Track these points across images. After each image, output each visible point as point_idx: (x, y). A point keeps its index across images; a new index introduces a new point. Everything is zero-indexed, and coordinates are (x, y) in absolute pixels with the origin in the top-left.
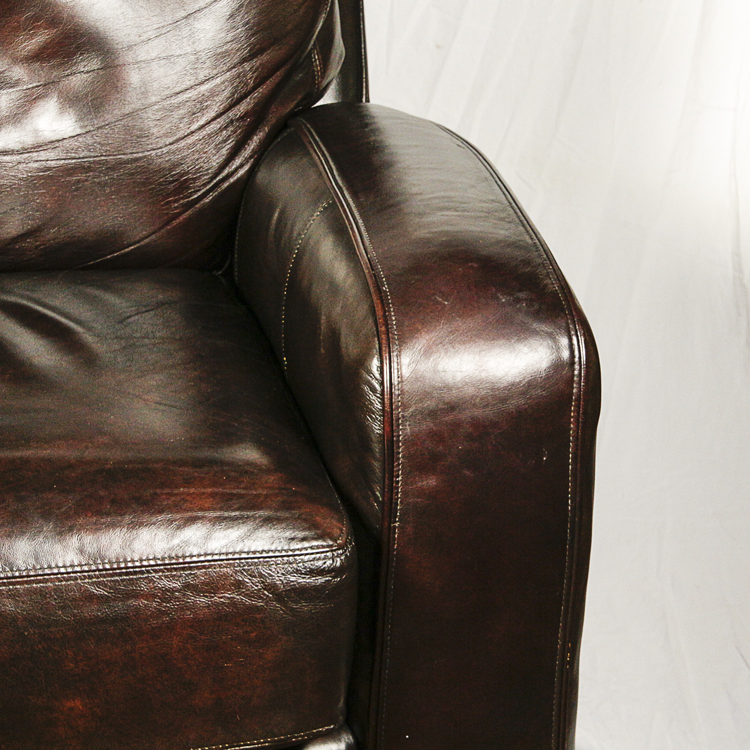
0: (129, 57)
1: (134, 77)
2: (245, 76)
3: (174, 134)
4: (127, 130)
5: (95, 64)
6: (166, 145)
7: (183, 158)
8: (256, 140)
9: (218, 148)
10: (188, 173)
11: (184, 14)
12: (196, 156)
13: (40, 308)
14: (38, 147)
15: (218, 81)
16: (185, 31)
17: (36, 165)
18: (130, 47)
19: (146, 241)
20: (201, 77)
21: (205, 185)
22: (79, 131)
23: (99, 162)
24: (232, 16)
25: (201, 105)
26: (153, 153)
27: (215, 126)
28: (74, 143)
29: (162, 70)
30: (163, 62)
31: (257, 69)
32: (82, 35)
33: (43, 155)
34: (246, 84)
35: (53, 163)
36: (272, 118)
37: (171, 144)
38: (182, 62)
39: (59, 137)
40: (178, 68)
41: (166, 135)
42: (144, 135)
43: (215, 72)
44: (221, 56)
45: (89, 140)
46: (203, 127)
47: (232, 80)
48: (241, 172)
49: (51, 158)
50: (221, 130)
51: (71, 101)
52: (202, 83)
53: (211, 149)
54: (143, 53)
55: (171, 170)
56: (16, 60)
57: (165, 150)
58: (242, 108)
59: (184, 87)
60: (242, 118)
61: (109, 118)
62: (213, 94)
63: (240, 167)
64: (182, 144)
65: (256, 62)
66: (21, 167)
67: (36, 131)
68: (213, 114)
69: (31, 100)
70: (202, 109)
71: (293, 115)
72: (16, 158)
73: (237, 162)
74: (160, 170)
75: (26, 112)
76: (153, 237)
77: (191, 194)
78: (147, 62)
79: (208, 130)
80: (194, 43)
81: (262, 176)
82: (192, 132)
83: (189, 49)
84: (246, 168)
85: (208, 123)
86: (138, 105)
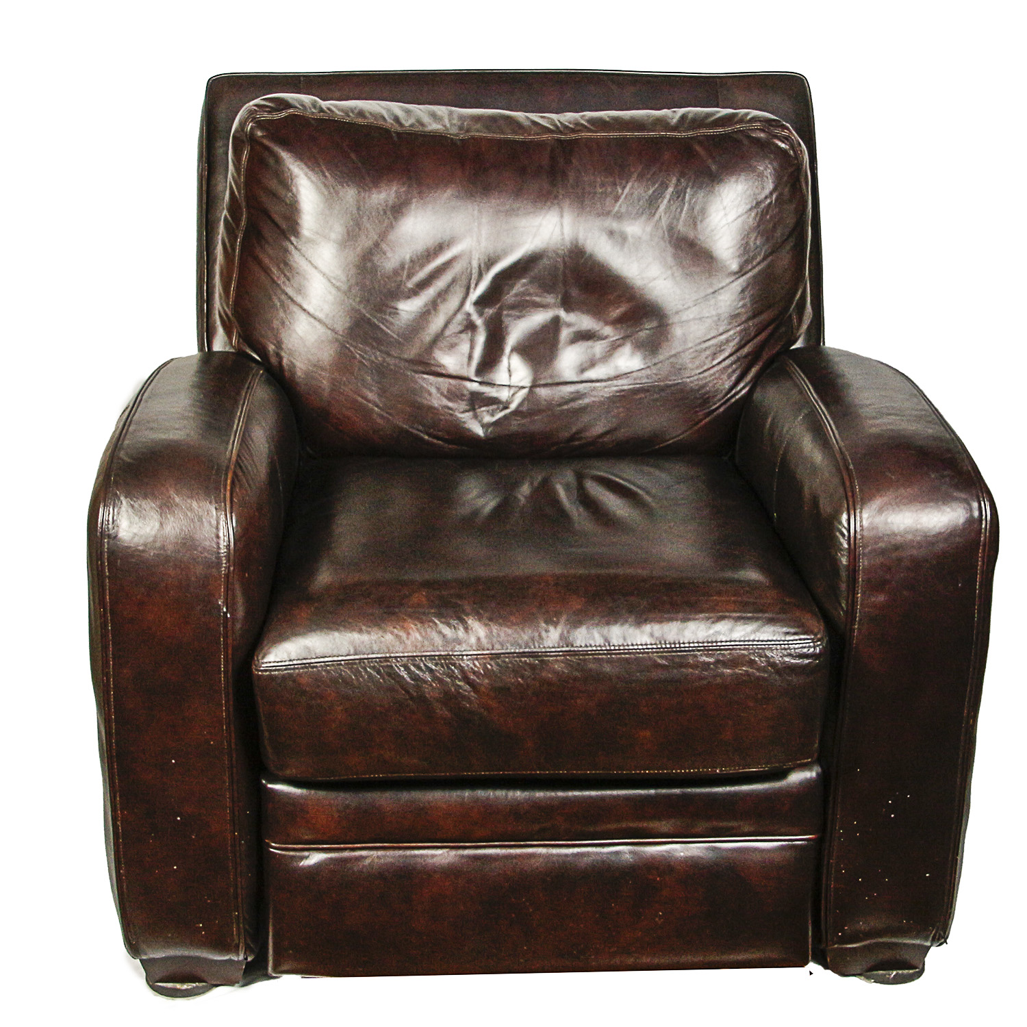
0: (675, 319)
1: (678, 331)
2: (749, 329)
3: (702, 367)
4: (673, 365)
5: (655, 324)
6: (696, 375)
7: (706, 383)
8: (754, 371)
9: (729, 377)
10: (709, 392)
11: (711, 290)
12: (715, 382)
13: (617, 480)
14: (617, 377)
15: (731, 332)
16: (712, 302)
17: (615, 389)
18: (677, 313)
19: (681, 437)
20: (721, 330)
21: (720, 400)
22: (642, 367)
23: (654, 386)
24: (743, 291)
25: (720, 348)
26: (688, 380)
27: (728, 362)
28: (639, 374)
29: (696, 327)
30: (696, 322)
31: (756, 325)
32: (649, 306)
33: (620, 382)
34: (750, 335)
35: (626, 387)
36: (765, 356)
37: (700, 374)
38: (709, 321)
39: (629, 371)
40: (707, 325)
41: (697, 368)
42: (681, 369)
43: (730, 327)
44: (734, 317)
45: (649, 372)
46: (719, 363)
47: (741, 331)
48: (743, 392)
49: (625, 384)
50: (732, 364)
51: (639, 346)
52: (721, 334)
53: (725, 377)
54: (684, 317)
55: (699, 390)
56: (607, 323)
57: (696, 378)
58: (746, 350)
59: (709, 337)
60: (746, 356)
61: (661, 357)
62: (728, 341)
63: (743, 390)
64: (706, 374)
65: (756, 320)
66: (606, 390)
67: (616, 367)
68: (727, 354)
69: (614, 347)
70: (721, 351)
71: (778, 354)
72: (604, 384)
73: (742, 385)
74: (692, 390)
75: (611, 355)
76: (685, 435)
77: (711, 406)
78: (688, 321)
79: (724, 364)
80: (717, 309)
81: (757, 395)
82: (713, 366)
83: (714, 313)
84: (747, 389)
85: (724, 360)
86: (680, 349)
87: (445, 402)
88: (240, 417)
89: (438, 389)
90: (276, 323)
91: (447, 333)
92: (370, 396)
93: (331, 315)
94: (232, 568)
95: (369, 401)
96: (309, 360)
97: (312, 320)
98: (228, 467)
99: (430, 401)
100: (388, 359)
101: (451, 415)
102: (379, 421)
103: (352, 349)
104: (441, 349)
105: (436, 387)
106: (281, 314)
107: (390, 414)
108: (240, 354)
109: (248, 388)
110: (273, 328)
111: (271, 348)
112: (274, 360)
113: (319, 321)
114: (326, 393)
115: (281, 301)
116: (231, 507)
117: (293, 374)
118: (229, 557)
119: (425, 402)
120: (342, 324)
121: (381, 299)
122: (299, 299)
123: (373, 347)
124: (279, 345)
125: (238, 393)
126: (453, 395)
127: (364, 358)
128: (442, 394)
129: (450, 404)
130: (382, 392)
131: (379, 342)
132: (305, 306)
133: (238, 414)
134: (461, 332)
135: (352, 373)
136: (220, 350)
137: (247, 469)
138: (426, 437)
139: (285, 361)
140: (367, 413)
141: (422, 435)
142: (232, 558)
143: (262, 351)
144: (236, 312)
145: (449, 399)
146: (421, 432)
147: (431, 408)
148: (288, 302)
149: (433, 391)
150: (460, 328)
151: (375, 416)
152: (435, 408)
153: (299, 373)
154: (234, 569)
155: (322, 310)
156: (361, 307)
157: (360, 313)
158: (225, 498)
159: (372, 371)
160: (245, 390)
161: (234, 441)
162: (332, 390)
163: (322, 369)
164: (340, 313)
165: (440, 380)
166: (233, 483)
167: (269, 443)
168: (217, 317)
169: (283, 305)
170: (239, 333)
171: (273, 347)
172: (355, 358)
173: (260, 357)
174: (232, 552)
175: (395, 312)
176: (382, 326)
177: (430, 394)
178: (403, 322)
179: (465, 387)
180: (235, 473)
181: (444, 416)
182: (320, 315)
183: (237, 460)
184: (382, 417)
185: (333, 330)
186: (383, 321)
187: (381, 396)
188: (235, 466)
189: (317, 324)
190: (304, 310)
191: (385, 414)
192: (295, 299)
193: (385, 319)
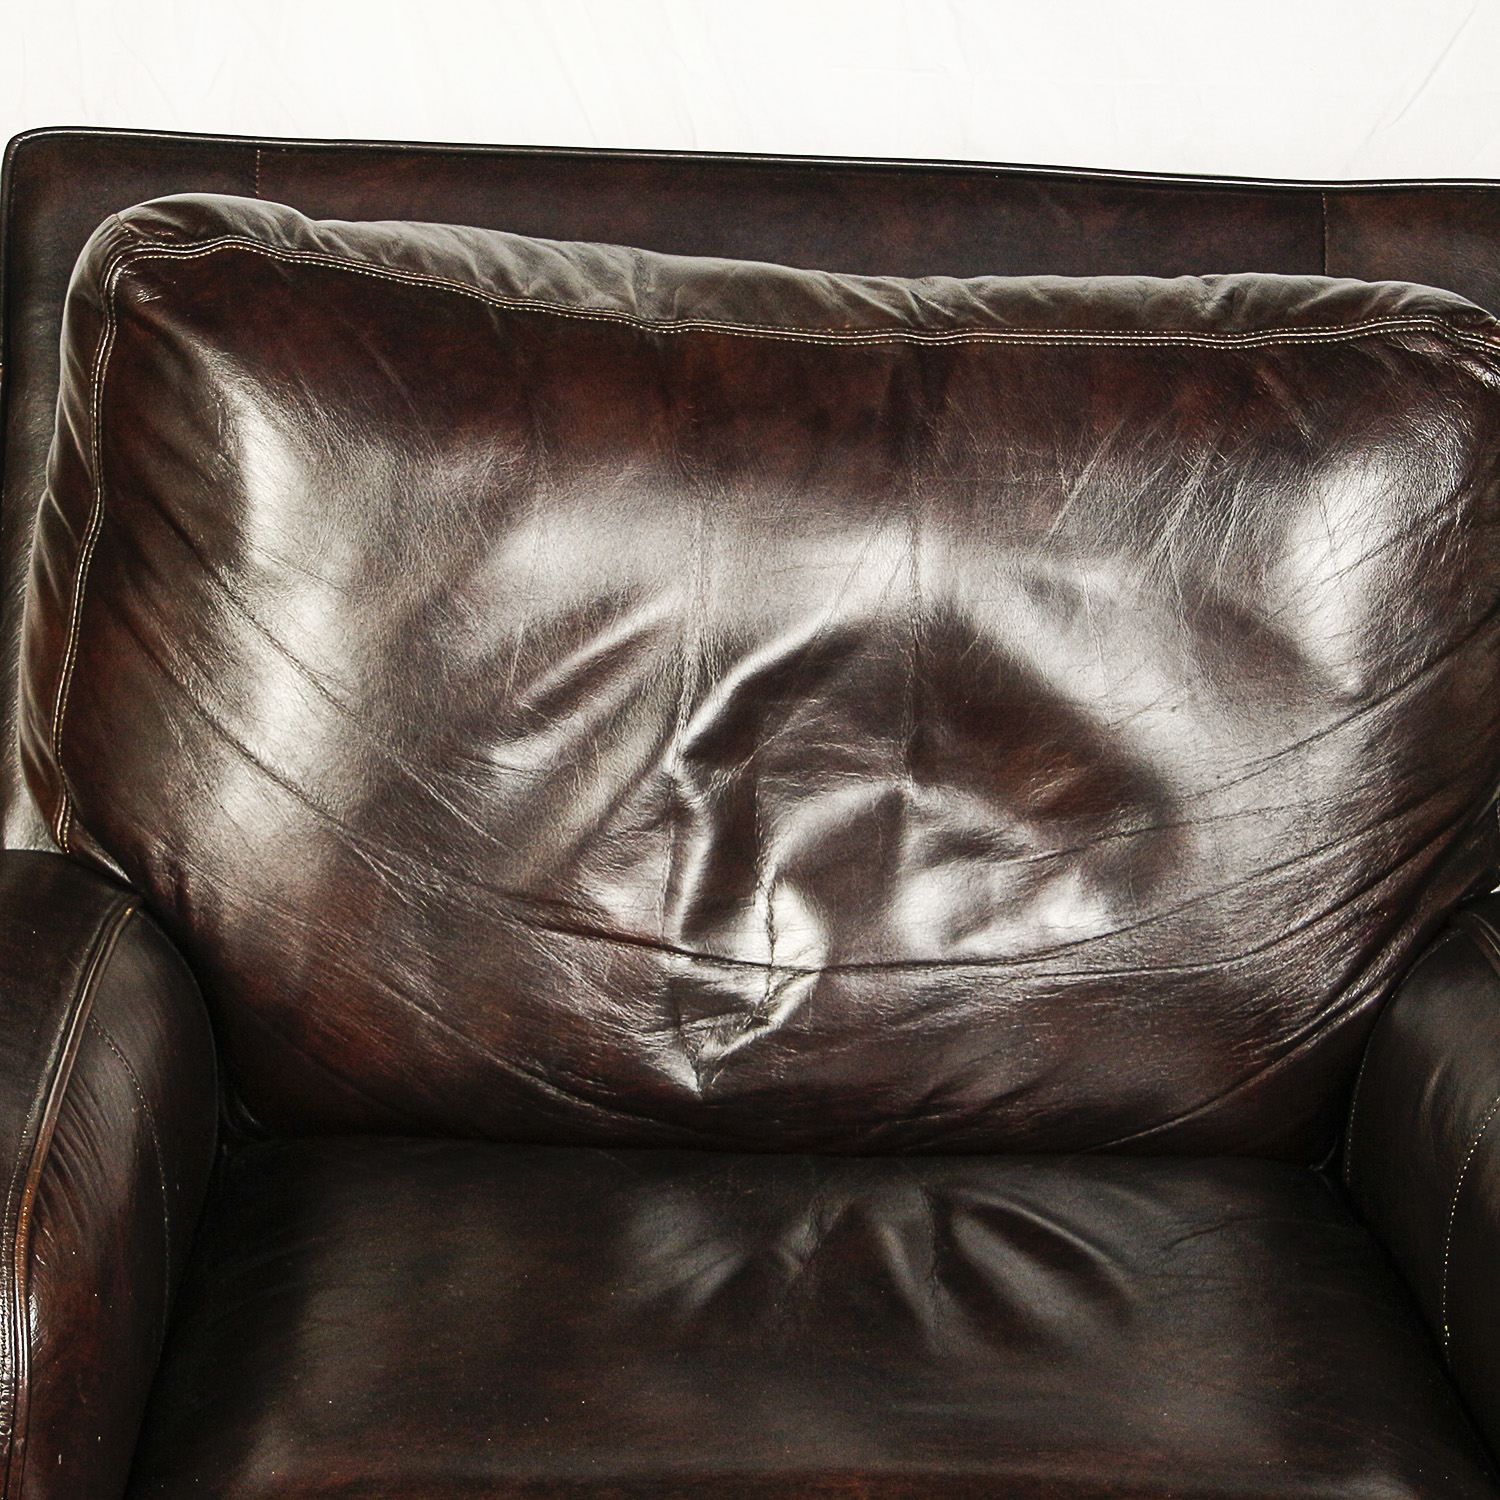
0: (1198, 811)
1: (1203, 843)
2: (1384, 842)
3: (1260, 936)
4: (1186, 928)
5: (1143, 822)
6: (1248, 954)
7: (1274, 975)
8: (1395, 948)
9: (1332, 960)
10: (1279, 999)
11: (1292, 742)
12: (1296, 973)
13: (1038, 1219)
14: (1044, 953)
15: (1340, 849)
16: (1293, 770)
17: (1039, 982)
18: (1201, 795)
19: (1206, 1109)
20: (1313, 843)
21: (1306, 1020)
22: (1109, 929)
23: (1137, 980)
24: (1370, 746)
25: (1309, 888)
26: (1226, 966)
27: (1329, 924)
28: (1102, 948)
29: (1249, 831)
30: (1252, 819)
31: (1405, 832)
32: (1129, 776)
33: (1051, 966)
34: (1386, 856)
35: (1065, 980)
36: (1424, 914)
37: (1255, 952)
38: (1284, 818)
39: (1078, 937)
40: (1277, 829)
41: (1249, 937)
42: (1213, 935)
43: (1336, 835)
44: (1346, 810)
45: (1126, 944)
46: (1308, 925)
47: (1365, 846)
48: (1368, 1001)
49: (1062, 971)
50: (1339, 930)
51: (1105, 878)
52: (1313, 853)
53: (1321, 961)
54: (1220, 805)
55: (1252, 994)
56: (1023, 815)
57: (1245, 961)
58: (1376, 895)
59: (1283, 859)
60: (1375, 911)
61: (1158, 907)
62: (1329, 871)
63: (1365, 994)
64: (1273, 952)
65: (1405, 821)
66: (1015, 984)
67: (1043, 928)
68: (1327, 904)
69: (1039, 879)
70: (1309, 897)
71: (1460, 907)
72: (1008, 970)
73: (1363, 983)
74: (1235, 994)
75: (1030, 897)
76: (1216, 1103)
77: (1283, 1036)
78: (1228, 818)
79: (1318, 929)
80: (1305, 788)
81: (1402, 1009)
82: (1292, 934)
83: (1296, 798)
84: (1377, 994)
85: (1319, 918)
86: (1208, 887)
87: (604, 1002)
88: (66, 1034)
89: (587, 970)
90: (172, 788)
91: (617, 827)
92: (412, 980)
93: (316, 771)
94: (19, 1442)
95: (408, 994)
96: (255, 884)
97: (268, 783)
98: (25, 1170)
99: (567, 1000)
100: (462, 891)
101: (619, 1036)
102: (437, 1047)
103: (367, 858)
104: (597, 868)
105: (583, 965)
106: (190, 764)
107: (461, 1030)
108: (73, 861)
109: (91, 957)
110: (165, 799)
111: (158, 848)
112: (163, 880)
113: (287, 785)
114: (296, 973)
115: (184, 726)
116: (28, 1279)
117: (212, 917)
118: (14, 1411)
119: (550, 1001)
120: (343, 795)
121: (448, 736)
122: (235, 727)
123: (424, 858)
124: (178, 842)
125: (65, 970)
126: (627, 987)
127: (400, 885)
128: (597, 982)
129: (617, 1009)
130: (444, 974)
131: (440, 844)
132: (251, 747)
133: (62, 1028)
134: (650, 826)
135: (368, 925)
136: (22, 847)
137: (80, 1180)
138: (552, 1091)
139: (193, 884)
140: (399, 1024)
141: (541, 1084)
142: (22, 1412)
143: (133, 855)
144: (67, 755)
145: (615, 997)
146: (540, 1076)
147: (568, 1018)
148: (207, 734)
149: (576, 974)
150: (647, 816)
151: (423, 1033)
152: (578, 1018)
153: (228, 918)
154: (25, 1446)
155: (294, 756)
156: (395, 755)
157: (394, 769)
158: (11, 1255)
159: (418, 918)
160: (83, 962)
161: (45, 1101)
162: (315, 961)
163: (289, 907)
164: (341, 769)
165: (595, 945)
166: (36, 1212)
167: (139, 1103)
168: (18, 759)
169: (191, 739)
170: (73, 805)
171: (163, 847)
172: (377, 882)
173: (126, 872)
174: (23, 1399)
175: (484, 770)
176: (447, 803)
177: (566, 979)
178: (503, 794)
179: (658, 967)
180: (42, 1185)
181: (599, 1037)
182: (291, 772)
183: (50, 1153)
184: (440, 1035)
185: (322, 811)
186: (457, 793)
187: (439, 982)
188: (44, 1169)
189: (278, 791)
190: (249, 756)
191: (450, 1031)
192: (225, 726)
193: (459, 788)
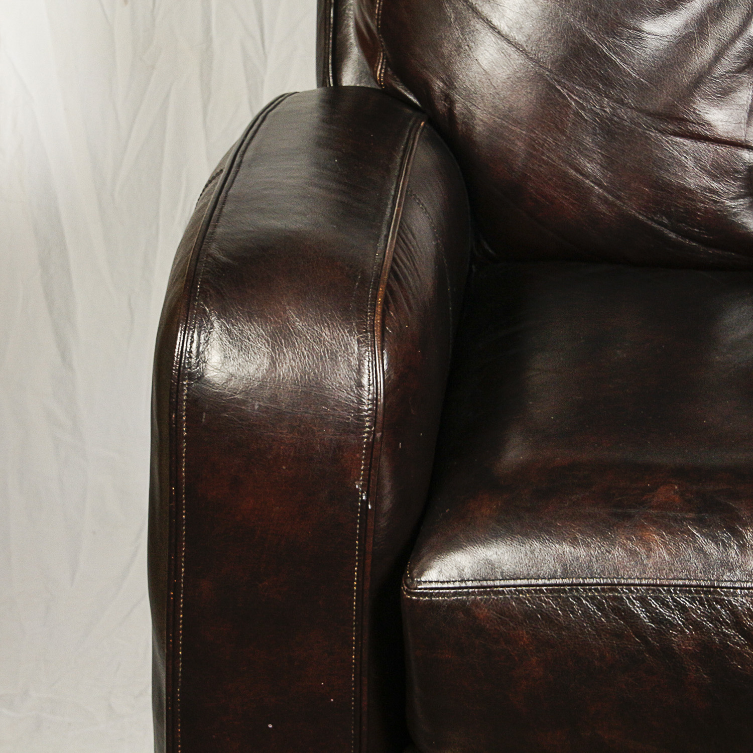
87: (707, 181)
88: (395, 197)
89: (697, 160)
90: (447, 48)
91: (719, 70)
92: (589, 167)
93: (534, 37)
94: (379, 435)
95: (586, 176)
96: (495, 107)
97: (505, 45)
98: (378, 277)
99: (683, 179)
100: (621, 112)
101: (716, 202)
102: (603, 208)
103: (564, 92)
104: (705, 97)
105: (695, 158)
106: (457, 33)
107: (618, 197)
108: (387, 93)
109: (405, 151)
110: (443, 54)
111: (438, 85)
112: (441, 106)
113: (516, 46)
114: (519, 162)
115: (455, 9)
116: (382, 340)
117: (469, 127)
118: (376, 417)
119: (674, 180)
120: (549, 53)
121: (616, 14)
122: (485, 9)
123: (598, 91)
124: (450, 82)
125: (391, 159)
126: (720, 171)
127: (583, 108)
128: (703, 169)
129: (715, 185)
130: (609, 163)
131: (608, 82)
132: (495, 22)
133: (393, 193)
134: (740, 70)
135: (563, 133)
136: (353, 85)
137: (409, 284)
138: (673, 235)
139: (459, 108)
140: (580, 193)
141: (666, 231)
142: (380, 417)
143: (423, 89)
144: (384, 28)
145: (714, 177)
146: (665, 226)
147: (684, 191)
148: (469, 14)
149: (690, 163)
150: (739, 63)
151: (595, 200)
152: (690, 191)
153: (479, 129)
154: (382, 436)
155: (521, 28)
156: (583, 26)
157: (582, 36)
158: (373, 326)
159: (594, 129)
160: (401, 154)
161: (387, 236)
162: (532, 156)
163: (516, 122)
164: (549, 36)
165: (702, 146)
166: (386, 302)
167: (436, 239)
169: (459, 18)
170: (387, 59)
171: (441, 84)
172: (568, 106)
173: (418, 100)
174: (380, 410)
175: (638, 36)
176: (614, 57)
177: (683, 166)
178: (648, 51)
179: (741, 158)
180: (388, 287)
181: (703, 202)
182: (519, 38)
183: (392, 268)
184: (606, 201)
185: (537, 62)
186: (619, 50)
187: (606, 168)
188: (389, 277)
189: (511, 50)
190: (494, 28)
191: (610, 198)
192: (480, 9)
193: (621, 47)
